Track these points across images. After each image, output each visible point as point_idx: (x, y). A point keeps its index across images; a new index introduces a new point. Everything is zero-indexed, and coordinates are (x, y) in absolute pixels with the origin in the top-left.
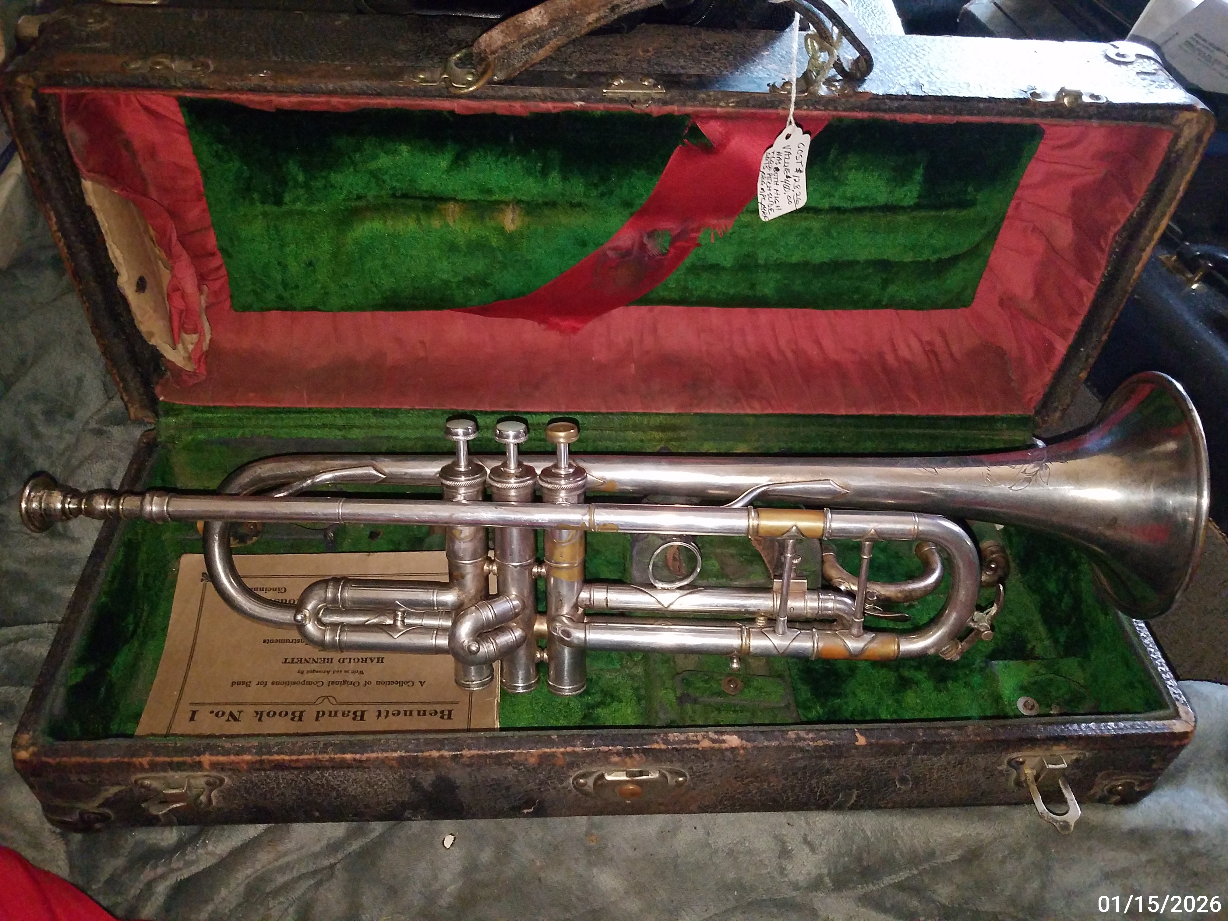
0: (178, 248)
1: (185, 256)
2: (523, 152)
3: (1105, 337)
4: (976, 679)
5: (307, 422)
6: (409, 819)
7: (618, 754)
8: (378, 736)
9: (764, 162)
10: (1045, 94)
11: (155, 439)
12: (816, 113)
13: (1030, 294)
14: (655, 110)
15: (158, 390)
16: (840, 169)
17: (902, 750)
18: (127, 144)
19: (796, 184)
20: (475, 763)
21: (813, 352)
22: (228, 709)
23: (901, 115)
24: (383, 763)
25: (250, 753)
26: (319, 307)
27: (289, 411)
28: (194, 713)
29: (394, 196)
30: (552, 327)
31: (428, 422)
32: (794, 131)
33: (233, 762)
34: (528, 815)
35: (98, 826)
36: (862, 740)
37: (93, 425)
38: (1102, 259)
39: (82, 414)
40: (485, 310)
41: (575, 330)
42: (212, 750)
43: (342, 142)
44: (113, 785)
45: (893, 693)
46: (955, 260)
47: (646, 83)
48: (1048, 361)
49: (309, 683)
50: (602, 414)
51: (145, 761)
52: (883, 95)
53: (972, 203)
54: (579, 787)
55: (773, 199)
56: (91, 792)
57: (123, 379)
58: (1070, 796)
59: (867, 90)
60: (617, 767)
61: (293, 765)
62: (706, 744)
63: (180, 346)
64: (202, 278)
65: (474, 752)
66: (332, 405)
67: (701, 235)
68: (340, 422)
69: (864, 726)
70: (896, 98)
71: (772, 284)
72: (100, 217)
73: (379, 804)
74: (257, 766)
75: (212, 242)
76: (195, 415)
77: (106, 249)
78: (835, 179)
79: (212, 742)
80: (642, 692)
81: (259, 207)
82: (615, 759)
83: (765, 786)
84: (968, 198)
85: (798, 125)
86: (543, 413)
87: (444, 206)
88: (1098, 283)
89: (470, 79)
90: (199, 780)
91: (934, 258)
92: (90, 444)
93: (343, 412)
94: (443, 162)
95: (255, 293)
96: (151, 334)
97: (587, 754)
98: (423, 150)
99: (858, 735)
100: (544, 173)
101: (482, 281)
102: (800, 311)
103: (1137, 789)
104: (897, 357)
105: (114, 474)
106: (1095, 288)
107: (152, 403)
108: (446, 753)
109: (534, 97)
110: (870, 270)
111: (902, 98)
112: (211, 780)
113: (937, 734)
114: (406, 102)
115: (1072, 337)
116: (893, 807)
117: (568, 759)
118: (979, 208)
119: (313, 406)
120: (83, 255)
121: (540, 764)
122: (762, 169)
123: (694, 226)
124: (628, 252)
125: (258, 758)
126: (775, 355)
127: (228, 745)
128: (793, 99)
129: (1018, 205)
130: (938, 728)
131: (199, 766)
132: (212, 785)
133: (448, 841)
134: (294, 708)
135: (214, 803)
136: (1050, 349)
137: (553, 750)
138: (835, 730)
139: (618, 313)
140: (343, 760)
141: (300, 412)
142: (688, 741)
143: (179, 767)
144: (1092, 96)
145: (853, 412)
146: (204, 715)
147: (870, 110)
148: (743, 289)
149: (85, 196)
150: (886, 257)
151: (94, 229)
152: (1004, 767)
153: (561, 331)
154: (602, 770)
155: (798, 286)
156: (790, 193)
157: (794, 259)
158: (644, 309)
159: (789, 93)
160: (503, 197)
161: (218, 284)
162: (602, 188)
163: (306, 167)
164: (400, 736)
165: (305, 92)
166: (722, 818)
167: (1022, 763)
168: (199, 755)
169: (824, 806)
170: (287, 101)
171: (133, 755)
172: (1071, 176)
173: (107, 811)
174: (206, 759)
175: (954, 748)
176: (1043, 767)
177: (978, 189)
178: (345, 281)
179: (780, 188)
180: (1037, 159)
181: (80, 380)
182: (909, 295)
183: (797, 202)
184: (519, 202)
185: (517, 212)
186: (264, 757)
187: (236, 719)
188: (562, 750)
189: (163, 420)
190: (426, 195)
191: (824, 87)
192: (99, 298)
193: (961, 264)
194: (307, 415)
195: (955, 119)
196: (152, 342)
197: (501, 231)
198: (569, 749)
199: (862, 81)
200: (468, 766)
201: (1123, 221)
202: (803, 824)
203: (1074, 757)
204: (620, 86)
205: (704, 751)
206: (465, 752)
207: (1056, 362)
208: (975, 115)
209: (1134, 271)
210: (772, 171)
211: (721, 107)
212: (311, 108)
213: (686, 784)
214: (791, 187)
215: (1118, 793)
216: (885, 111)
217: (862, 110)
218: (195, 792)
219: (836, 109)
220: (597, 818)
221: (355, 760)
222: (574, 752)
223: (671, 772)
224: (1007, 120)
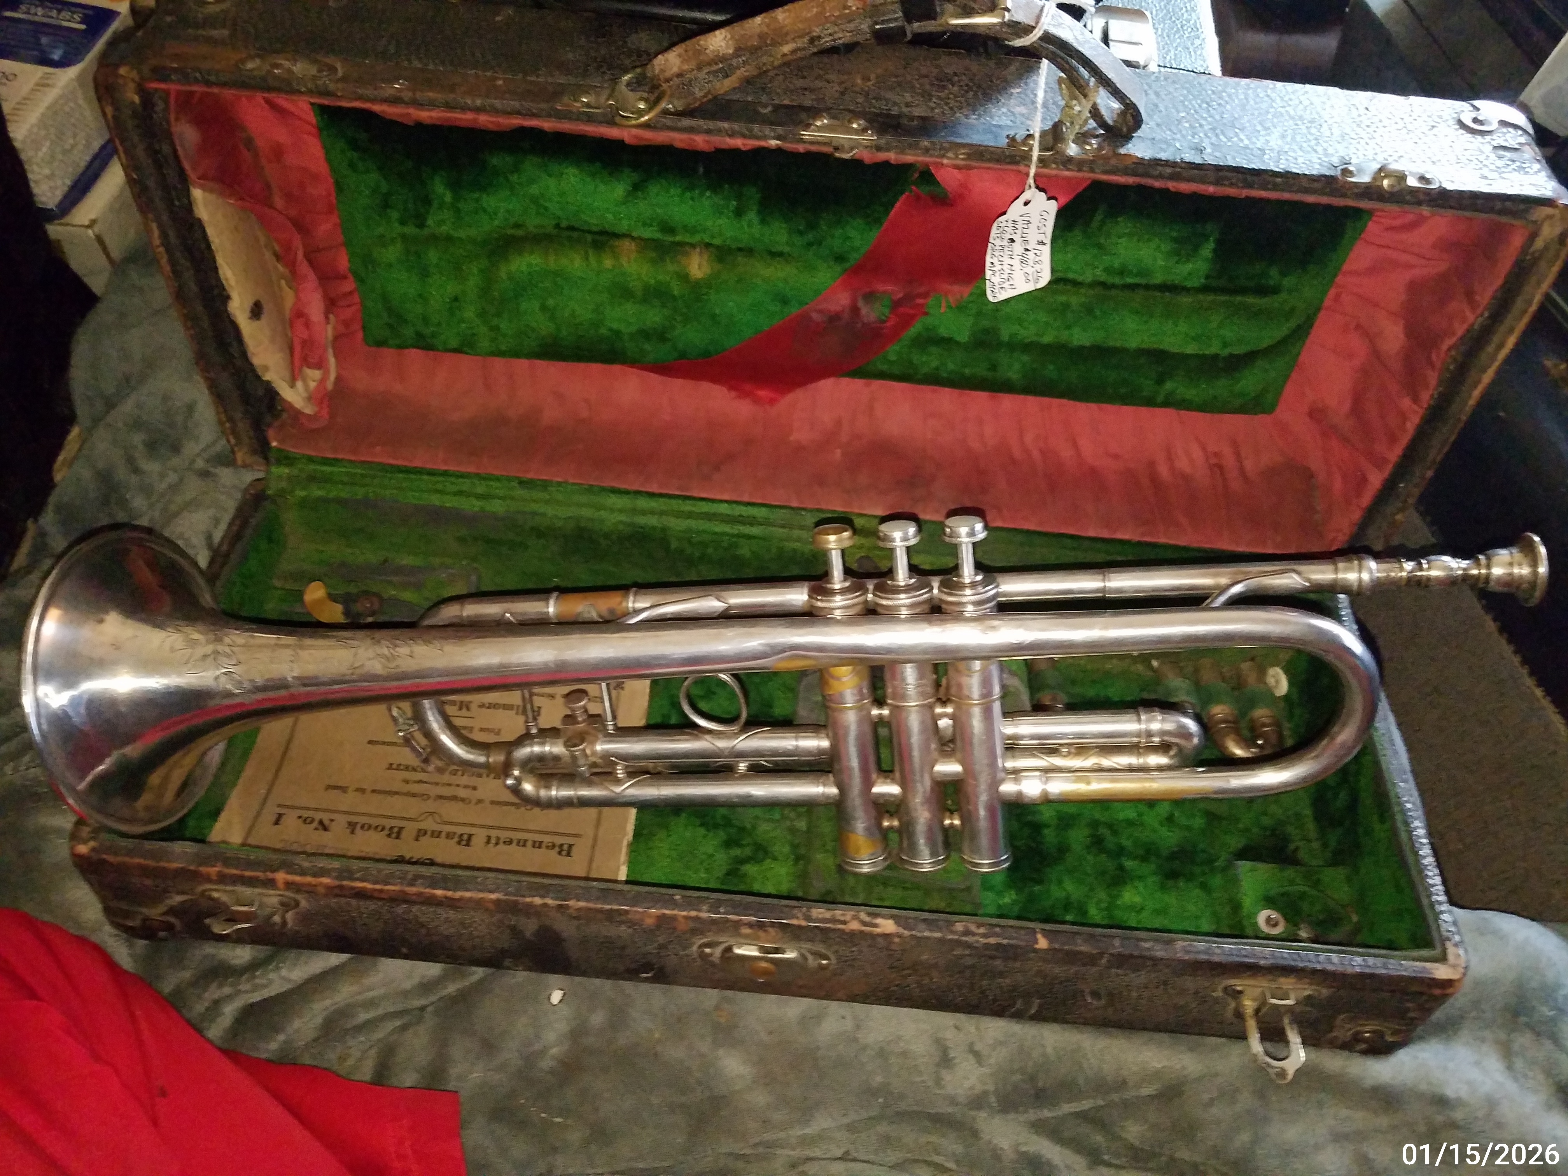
0: (304, 268)
1: (312, 276)
2: (715, 187)
3: (1430, 474)
4: (1217, 881)
5: (440, 487)
6: (509, 968)
7: (750, 925)
8: (476, 873)
9: (994, 231)
10: (1360, 171)
11: (263, 491)
12: (1067, 173)
13: (1347, 405)
14: (867, 157)
15: (271, 433)
16: (1108, 235)
17: (1092, 960)
18: (249, 143)
19: (1038, 259)
20: (581, 916)
21: (1066, 453)
22: (318, 816)
23: (1175, 184)
24: (479, 904)
25: (329, 876)
26: (465, 349)
27: (419, 471)
28: (280, 816)
29: (557, 226)
30: (744, 394)
31: (584, 499)
32: (1033, 196)
33: (309, 885)
34: (646, 980)
35: (162, 934)
36: (1043, 943)
37: (200, 464)
38: (1433, 378)
39: (191, 448)
40: (663, 369)
41: (772, 402)
42: (288, 867)
43: (496, 160)
44: (178, 893)
45: (1108, 887)
46: (1251, 357)
47: (855, 126)
48: (1359, 495)
49: (414, 795)
50: (792, 508)
51: (213, 871)
52: (1150, 160)
53: (1275, 290)
54: (703, 957)
55: (1006, 276)
56: (156, 898)
57: (231, 419)
58: (1294, 1038)
59: (1132, 152)
60: (749, 940)
61: (376, 894)
62: (855, 926)
63: (299, 384)
64: (331, 304)
65: (582, 904)
66: (471, 469)
67: (931, 301)
68: (480, 489)
69: (1048, 927)
70: (1167, 163)
71: (1017, 366)
72: (210, 231)
73: (474, 947)
74: (337, 891)
75: (343, 262)
76: (312, 467)
77: (216, 269)
78: (1100, 246)
79: (290, 857)
80: (802, 851)
81: (398, 229)
82: (746, 931)
83: (926, 981)
84: (1272, 282)
85: (1041, 189)
86: (721, 501)
87: (617, 243)
88: (1425, 406)
89: (642, 106)
90: (272, 898)
91: (1226, 352)
92: (193, 487)
93: (484, 479)
94: (619, 190)
95: (390, 326)
96: (266, 368)
97: (714, 922)
98: (593, 175)
99: (1039, 936)
100: (739, 213)
101: (660, 335)
102: (1055, 401)
103: (1390, 1039)
104: (1172, 469)
105: (216, 527)
106: (1421, 412)
107: (262, 449)
108: (550, 902)
109: (719, 131)
110: (1142, 360)
111: (1174, 164)
112: (285, 900)
113: (1137, 946)
114: (566, 126)
115: (1389, 469)
116: (1085, 1024)
117: (691, 925)
118: (1284, 295)
119: (452, 468)
120: (189, 275)
121: (658, 927)
122: (991, 240)
123: (922, 290)
124: (834, 318)
125: (337, 883)
126: (1017, 453)
127: (306, 864)
128: (1035, 158)
129: (1338, 296)
130: (1142, 940)
131: (270, 883)
132: (286, 906)
133: (556, 996)
134: (394, 823)
135: (289, 926)
136: (1363, 480)
137: (675, 912)
138: (1011, 927)
139: (826, 385)
140: (434, 896)
141: (431, 473)
142: (834, 920)
143: (251, 882)
144: (1422, 178)
145: (1105, 534)
146: (291, 820)
147: (1135, 175)
148: (981, 370)
149: (195, 208)
150: (1161, 347)
151: (203, 246)
152: (1219, 993)
153: (757, 401)
154: (732, 941)
155: (1050, 371)
156: (1029, 270)
157: (1047, 339)
158: (859, 383)
159: (1031, 150)
160: (688, 239)
161: (348, 313)
162: (810, 237)
163: (455, 186)
164: (501, 876)
165: (449, 107)
166: (879, 1012)
167: (1240, 992)
168: (273, 871)
169: (999, 1011)
170: (426, 115)
171: (200, 865)
172: (1409, 266)
173: (172, 920)
174: (281, 876)
175: (1155, 965)
176: (1264, 1003)
177: (1284, 274)
178: (495, 321)
179: (1016, 262)
180: (1366, 241)
181: (190, 408)
182: (1189, 393)
183: (1037, 281)
184: (708, 245)
185: (706, 257)
186: (345, 883)
187: (325, 829)
188: (684, 913)
189: (274, 469)
190: (595, 229)
191: (1073, 145)
192: (205, 323)
193: (1260, 363)
194: (441, 479)
195: (1245, 193)
196: (267, 377)
197: (684, 277)
198: (693, 913)
199: (1127, 138)
200: (574, 918)
201: (1460, 332)
202: (972, 1029)
203: (1307, 993)
204: (820, 129)
205: (852, 934)
206: (571, 903)
207: (1366, 499)
208: (1269, 189)
209: (1470, 396)
210: (1005, 243)
211: (948, 158)
212: (458, 123)
213: (831, 968)
214: (1031, 263)
215: (1366, 1041)
216: (1155, 177)
217: (1127, 174)
218: (268, 911)
219: (1092, 170)
220: (729, 993)
221: (446, 897)
222: (697, 918)
223: (813, 953)
224: (1311, 199)
